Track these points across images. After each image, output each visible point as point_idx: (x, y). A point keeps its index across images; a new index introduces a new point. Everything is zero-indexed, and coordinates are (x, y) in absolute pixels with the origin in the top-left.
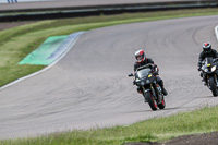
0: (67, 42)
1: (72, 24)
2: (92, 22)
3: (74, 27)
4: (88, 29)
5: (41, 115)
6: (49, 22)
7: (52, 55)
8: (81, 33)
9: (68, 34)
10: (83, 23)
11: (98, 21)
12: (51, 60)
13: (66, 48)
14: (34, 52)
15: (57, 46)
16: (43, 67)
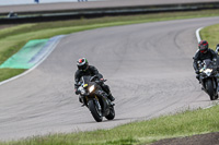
0: (47, 46)
1: (52, 27)
2: (72, 26)
3: (54, 30)
4: (69, 32)
5: (23, 119)
6: (29, 25)
7: (33, 59)
8: (61, 36)
9: (49, 37)
10: (63, 26)
11: (79, 25)
12: (31, 64)
13: (47, 52)
14: (14, 56)
15: (38, 50)
16: (24, 70)
